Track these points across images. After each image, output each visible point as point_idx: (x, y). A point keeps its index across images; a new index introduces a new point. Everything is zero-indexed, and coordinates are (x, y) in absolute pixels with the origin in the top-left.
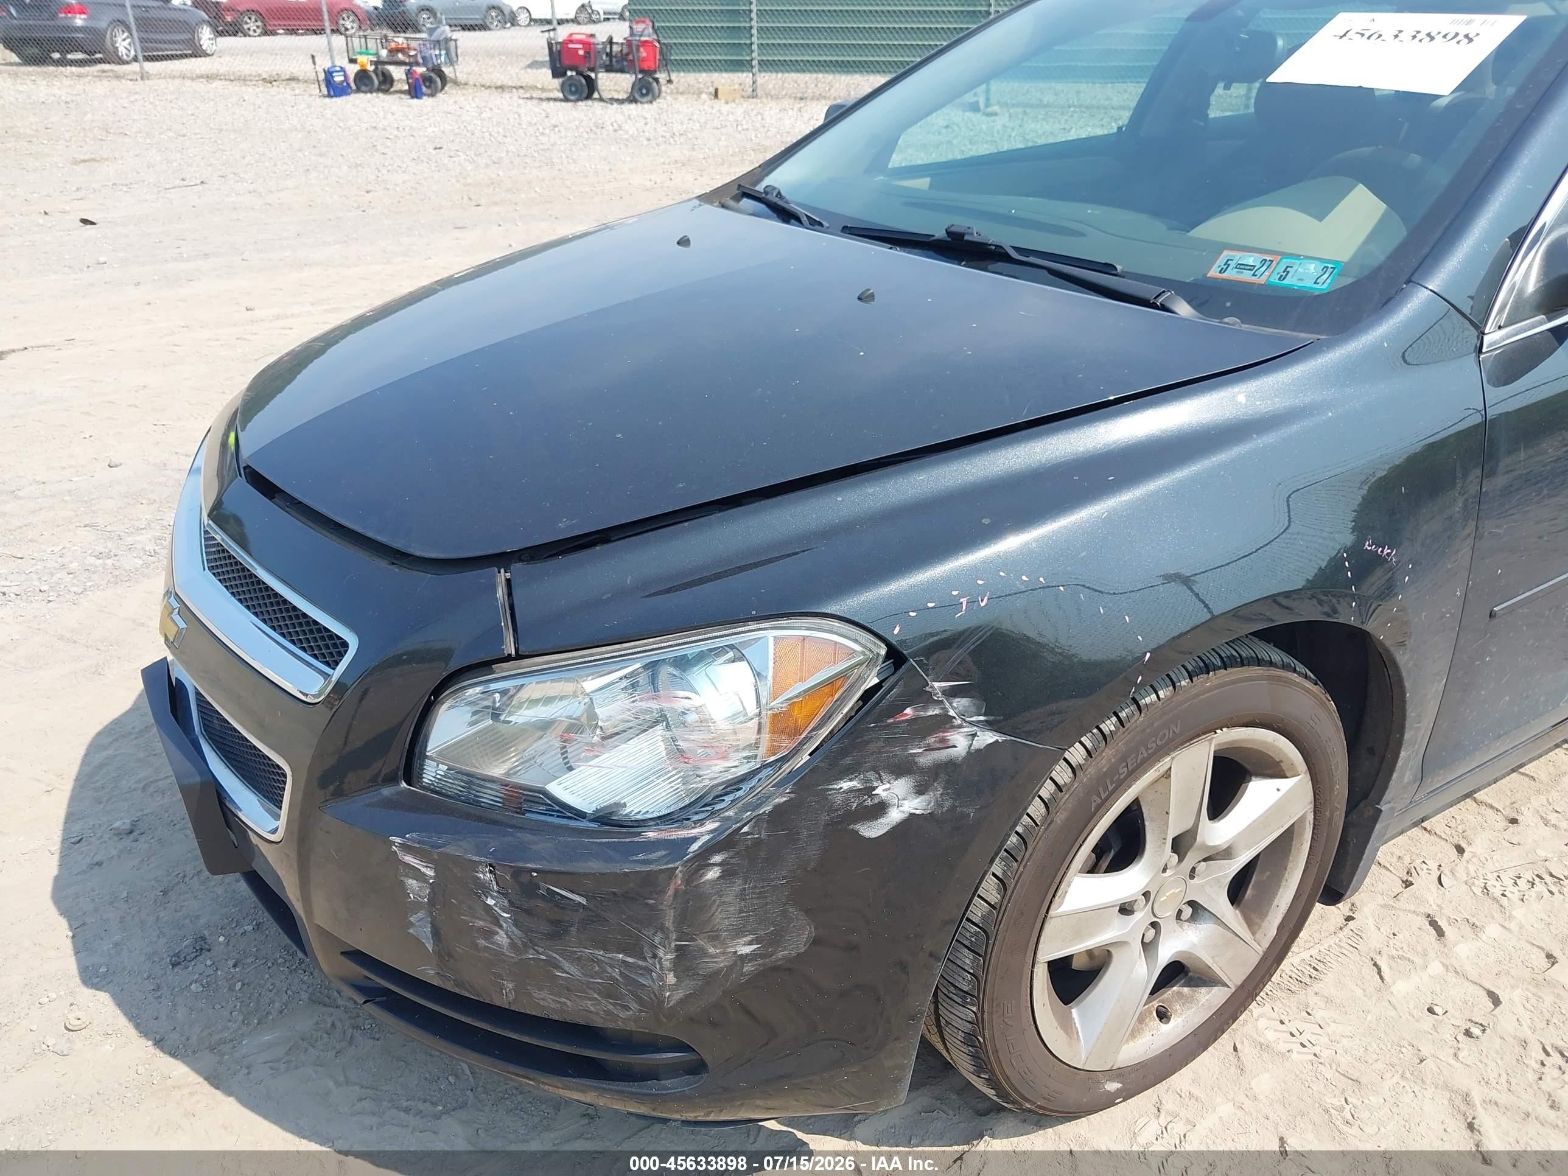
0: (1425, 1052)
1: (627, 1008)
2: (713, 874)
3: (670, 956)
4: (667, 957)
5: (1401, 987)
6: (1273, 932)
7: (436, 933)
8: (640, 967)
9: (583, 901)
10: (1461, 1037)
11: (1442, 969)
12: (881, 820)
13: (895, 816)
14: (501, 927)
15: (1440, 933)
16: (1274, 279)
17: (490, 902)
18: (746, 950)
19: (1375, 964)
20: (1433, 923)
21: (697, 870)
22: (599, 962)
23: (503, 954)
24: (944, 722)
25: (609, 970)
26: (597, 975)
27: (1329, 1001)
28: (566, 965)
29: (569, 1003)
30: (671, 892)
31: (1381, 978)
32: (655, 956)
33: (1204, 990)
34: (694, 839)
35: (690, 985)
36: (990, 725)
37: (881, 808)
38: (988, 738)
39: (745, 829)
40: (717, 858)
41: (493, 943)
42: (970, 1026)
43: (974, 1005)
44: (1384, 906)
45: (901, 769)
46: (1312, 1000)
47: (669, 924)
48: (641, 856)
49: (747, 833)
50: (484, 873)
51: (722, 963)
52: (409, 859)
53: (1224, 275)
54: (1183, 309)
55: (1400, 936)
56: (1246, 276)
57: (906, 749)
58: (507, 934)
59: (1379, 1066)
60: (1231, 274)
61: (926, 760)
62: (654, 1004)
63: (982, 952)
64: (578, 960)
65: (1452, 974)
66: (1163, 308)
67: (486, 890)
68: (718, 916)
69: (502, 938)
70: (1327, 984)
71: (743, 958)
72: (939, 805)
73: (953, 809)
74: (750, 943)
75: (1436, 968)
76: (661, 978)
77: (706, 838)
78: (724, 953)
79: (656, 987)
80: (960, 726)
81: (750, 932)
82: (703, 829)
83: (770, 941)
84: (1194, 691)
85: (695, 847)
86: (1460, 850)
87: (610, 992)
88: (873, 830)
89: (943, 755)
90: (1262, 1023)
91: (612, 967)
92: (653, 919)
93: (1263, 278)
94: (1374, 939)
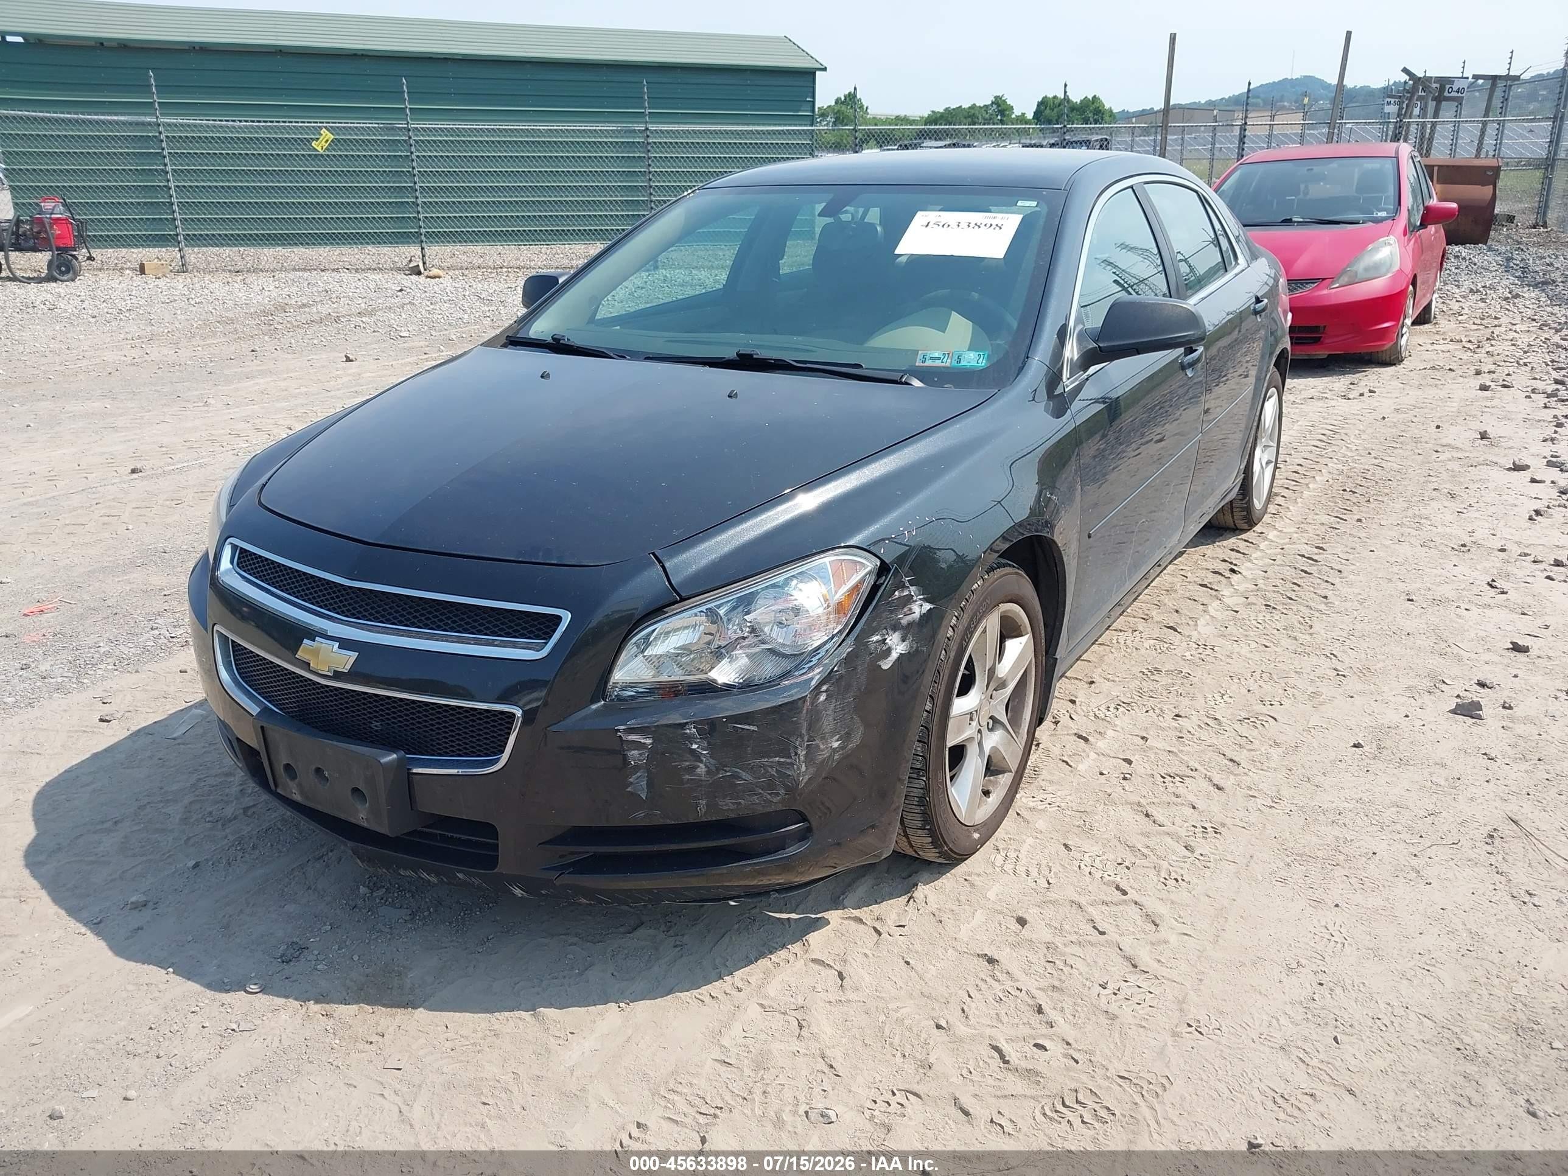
0: (1109, 791)
1: (778, 794)
2: (823, 697)
3: (804, 752)
4: (802, 753)
5: (1082, 767)
6: (1025, 736)
7: (650, 785)
8: (788, 764)
9: (755, 728)
10: (1122, 781)
11: (1096, 756)
12: (889, 658)
13: (894, 655)
14: (701, 761)
15: (1086, 740)
16: (955, 363)
17: (694, 746)
18: (836, 745)
19: (1063, 761)
20: (1080, 737)
21: (816, 696)
22: (764, 766)
23: (701, 780)
24: (909, 599)
25: (770, 770)
26: (763, 776)
27: (1051, 782)
28: (744, 775)
29: (742, 802)
30: (805, 712)
31: (1070, 766)
32: (796, 754)
33: (1000, 776)
34: (812, 679)
35: (812, 770)
36: (926, 600)
37: (889, 651)
38: (927, 606)
39: (836, 669)
40: (824, 688)
41: (695, 775)
42: (922, 791)
43: (923, 776)
44: (1051, 735)
45: (895, 627)
46: (1043, 784)
47: (804, 732)
48: (786, 694)
49: (836, 671)
50: (689, 729)
51: (826, 754)
52: (632, 737)
53: (925, 364)
54: (916, 383)
55: (1067, 747)
56: (938, 363)
57: (897, 615)
58: (705, 765)
59: (1091, 803)
60: (929, 363)
61: (904, 622)
62: (792, 789)
63: (926, 741)
64: (751, 769)
65: (1102, 757)
66: (906, 383)
67: (690, 739)
68: (825, 723)
69: (702, 769)
70: (1045, 774)
71: (834, 750)
72: (911, 647)
73: (917, 650)
74: (837, 741)
75: (1093, 755)
76: (799, 769)
77: (818, 677)
78: (827, 748)
79: (795, 775)
80: (916, 601)
81: (838, 733)
82: (815, 673)
83: (846, 738)
84: (991, 580)
85: (813, 683)
86: (1073, 702)
87: (770, 786)
88: (886, 665)
89: (910, 618)
90: (1024, 800)
91: (772, 767)
92: (796, 732)
93: (947, 363)
94: (1056, 751)
